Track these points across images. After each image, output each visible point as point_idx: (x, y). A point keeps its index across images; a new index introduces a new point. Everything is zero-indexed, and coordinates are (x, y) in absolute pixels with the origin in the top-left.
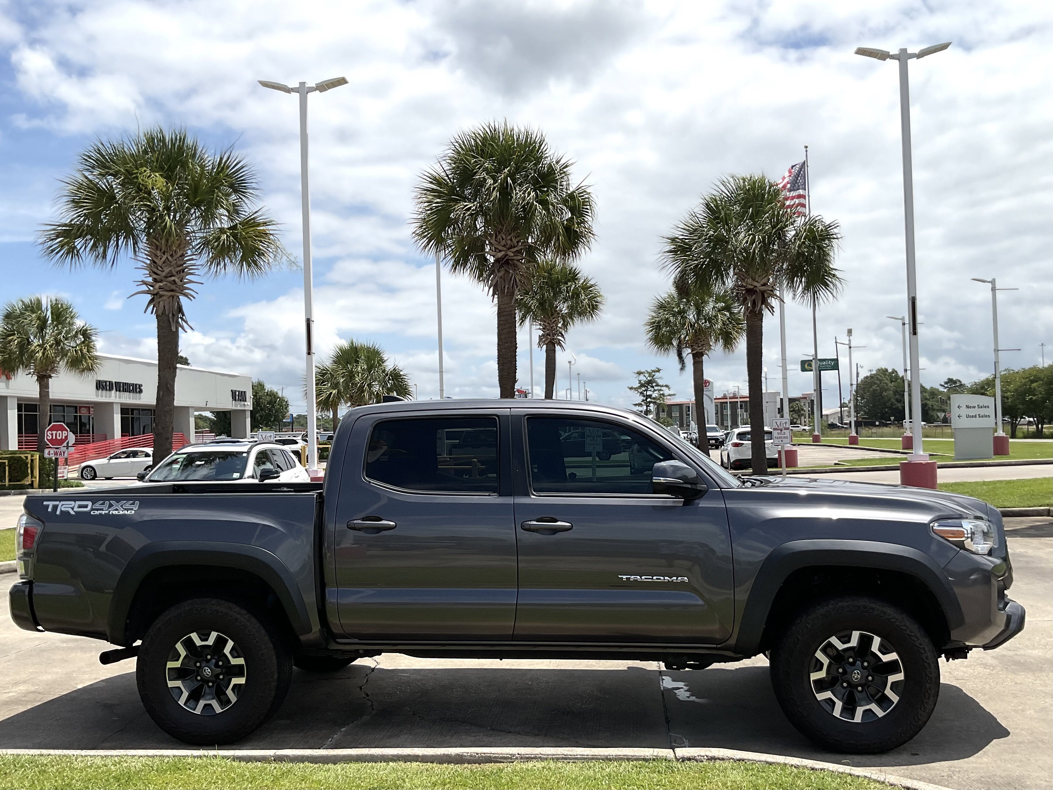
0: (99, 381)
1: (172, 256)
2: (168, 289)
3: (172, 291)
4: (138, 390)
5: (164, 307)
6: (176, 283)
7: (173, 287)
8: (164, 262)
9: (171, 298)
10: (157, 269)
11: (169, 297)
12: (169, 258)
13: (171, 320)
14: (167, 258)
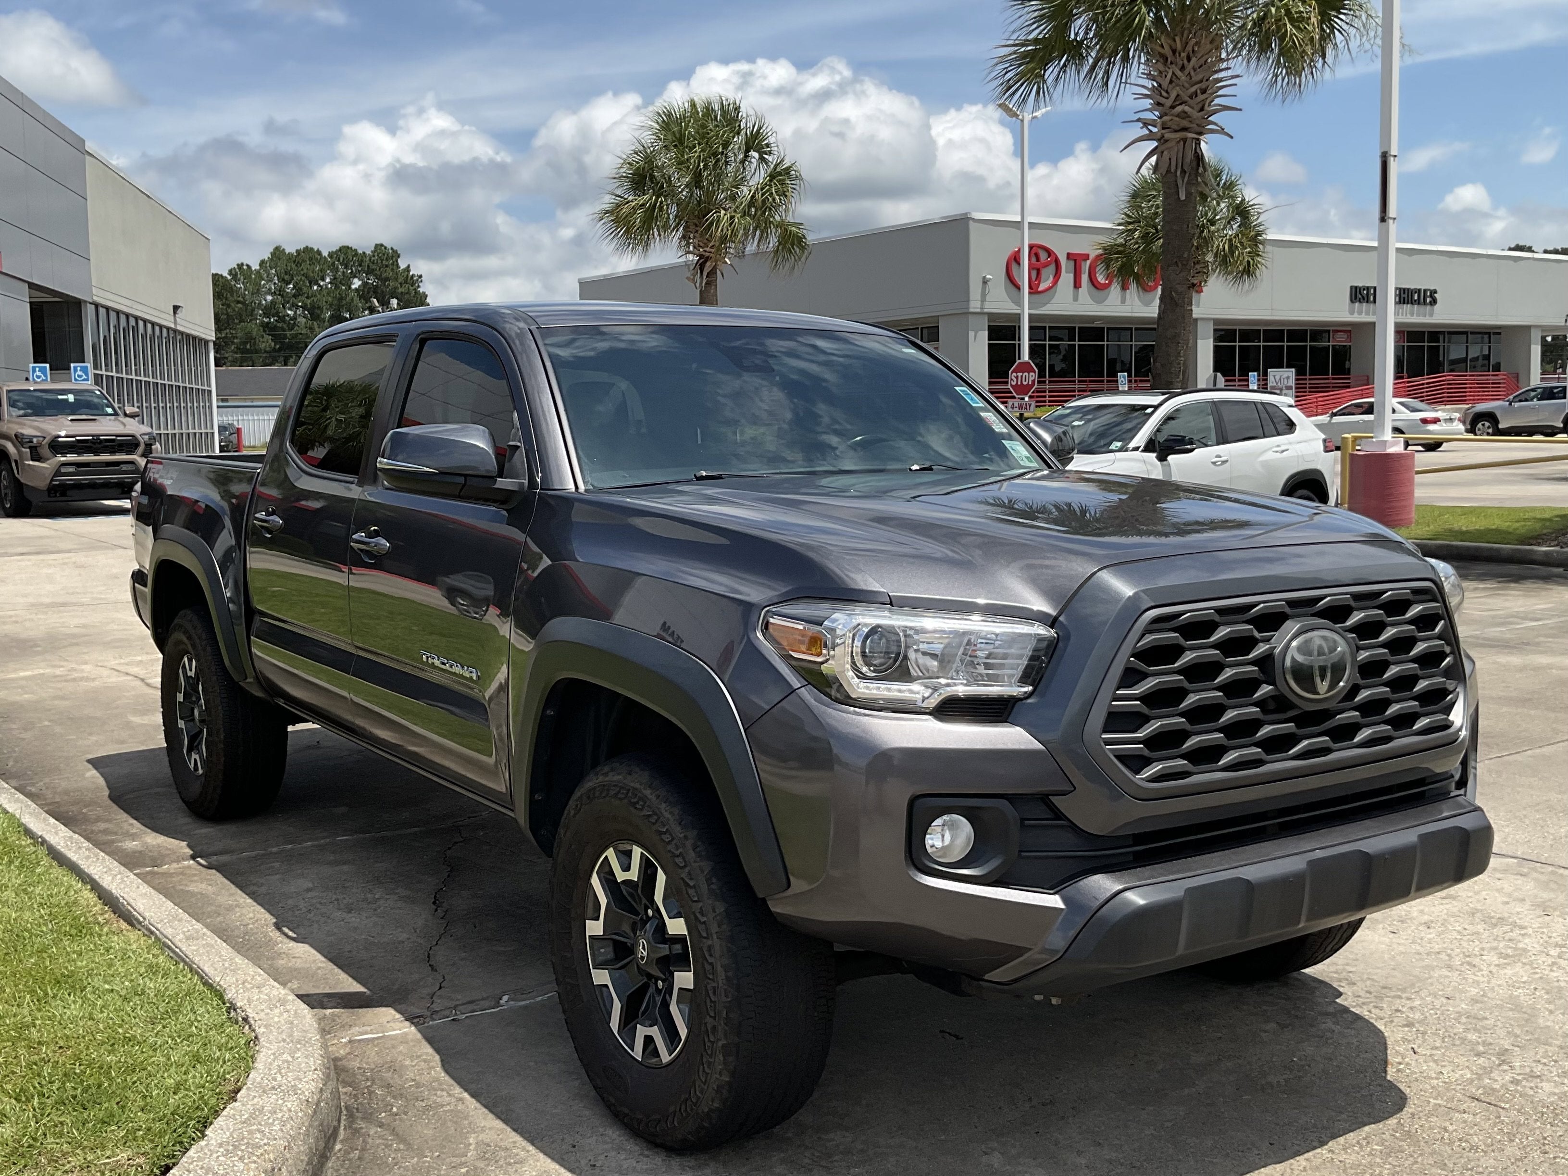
0: (1356, 288)
1: (1182, 68)
2: (1176, 128)
3: (1185, 129)
4: (1428, 300)
5: (1170, 159)
6: (1189, 117)
7: (1185, 123)
8: (1171, 82)
9: (1182, 143)
10: (1161, 95)
11: (1178, 142)
12: (1179, 73)
13: (1180, 182)
14: (1173, 73)
